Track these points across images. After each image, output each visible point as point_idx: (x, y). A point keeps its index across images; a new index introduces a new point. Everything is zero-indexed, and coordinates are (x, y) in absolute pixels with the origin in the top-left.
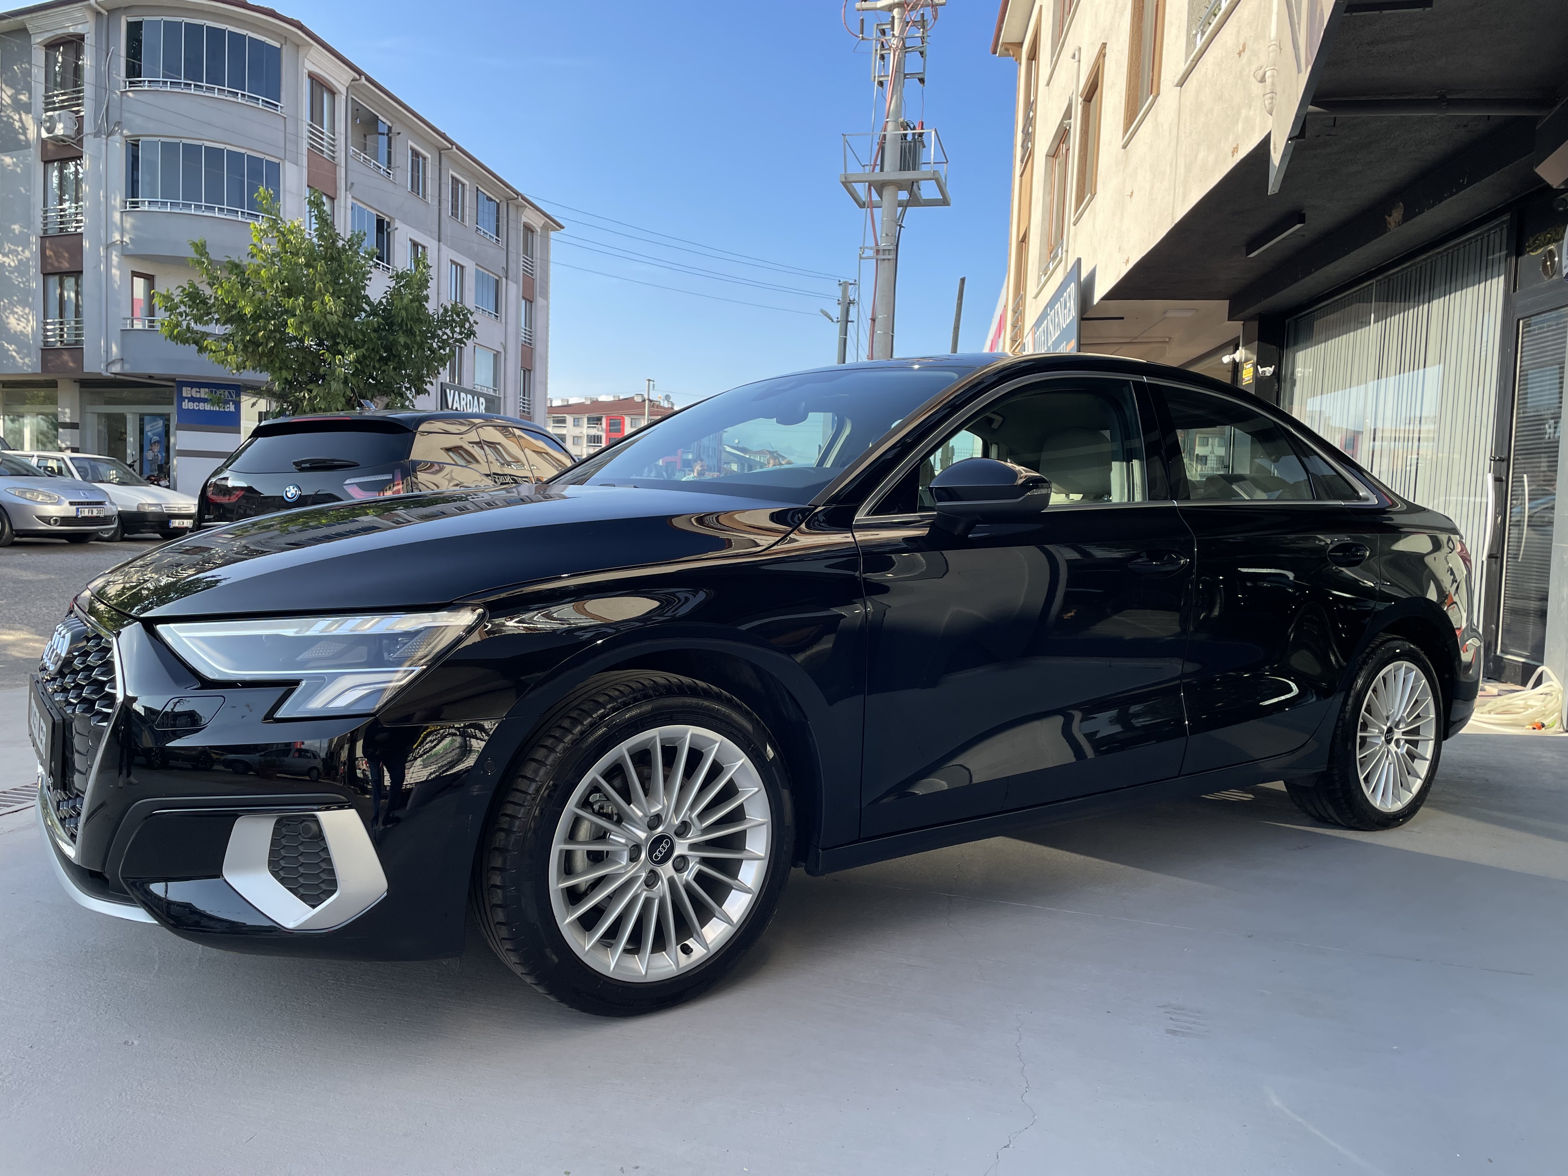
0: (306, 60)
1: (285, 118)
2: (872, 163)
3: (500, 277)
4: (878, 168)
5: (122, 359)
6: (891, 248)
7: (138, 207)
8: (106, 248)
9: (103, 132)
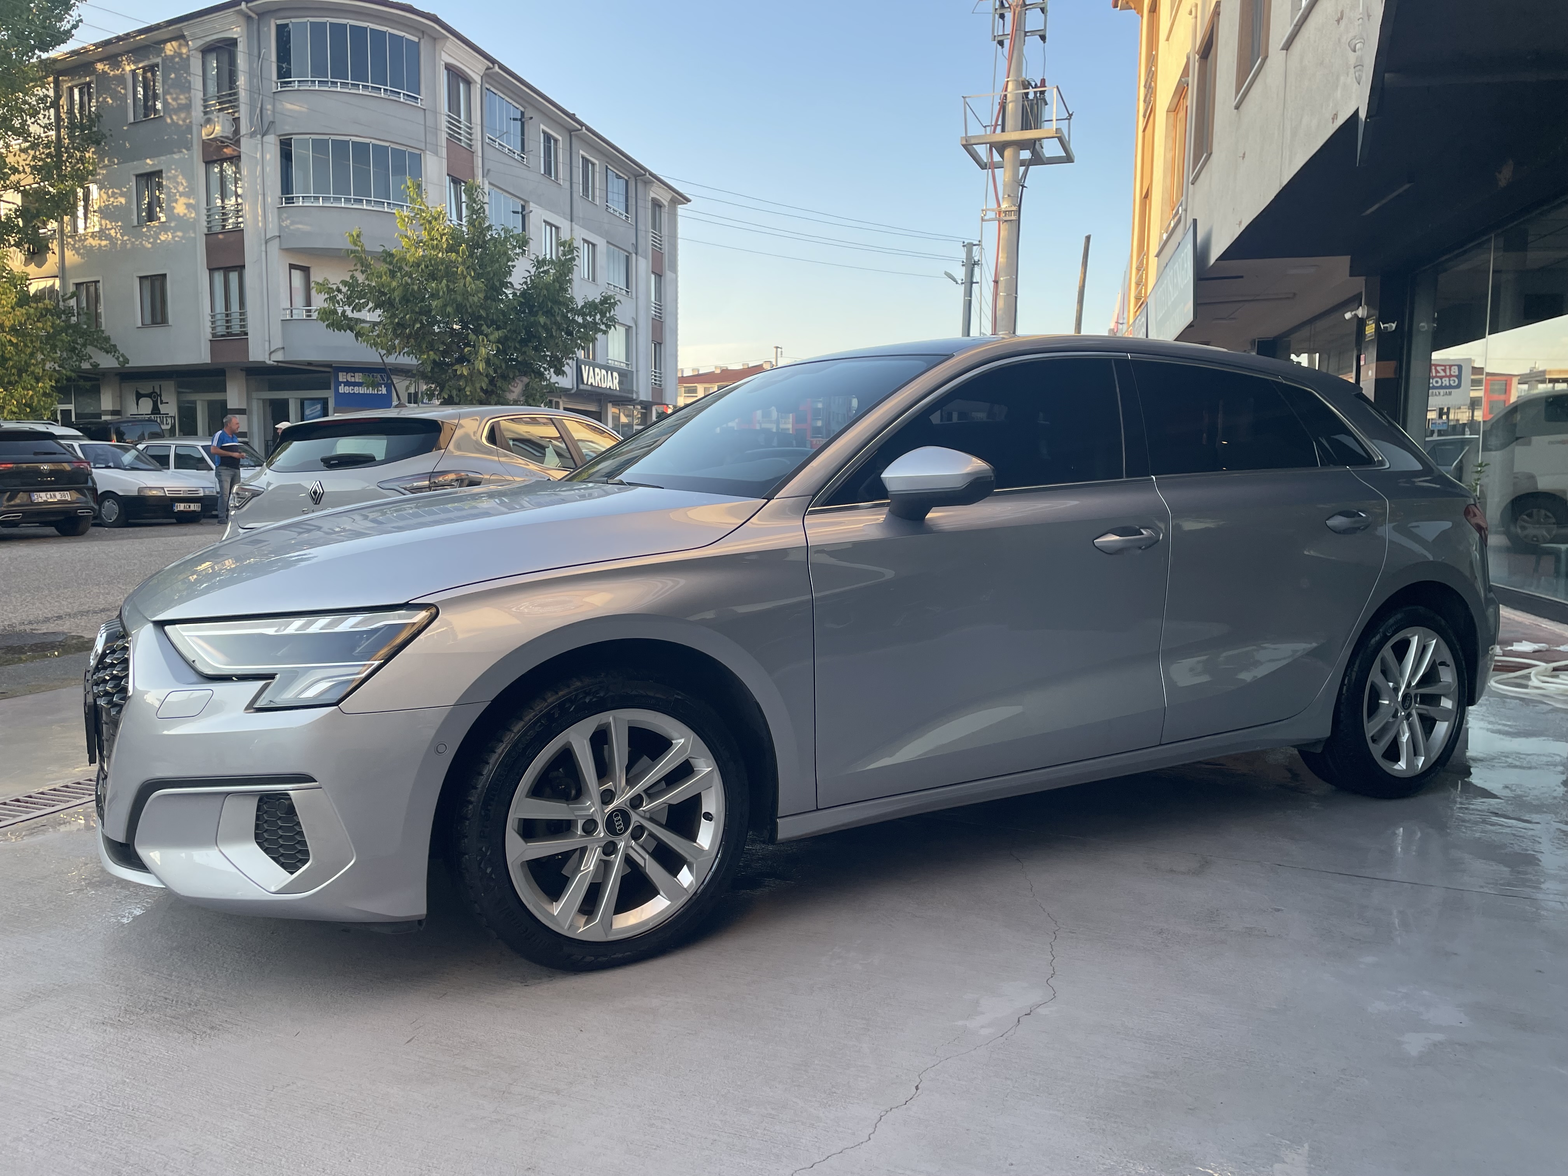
0: (443, 52)
1: (425, 110)
2: (993, 124)
3: (630, 253)
4: (999, 128)
5: (283, 348)
6: (1014, 208)
7: (293, 203)
8: (266, 243)
9: (258, 132)
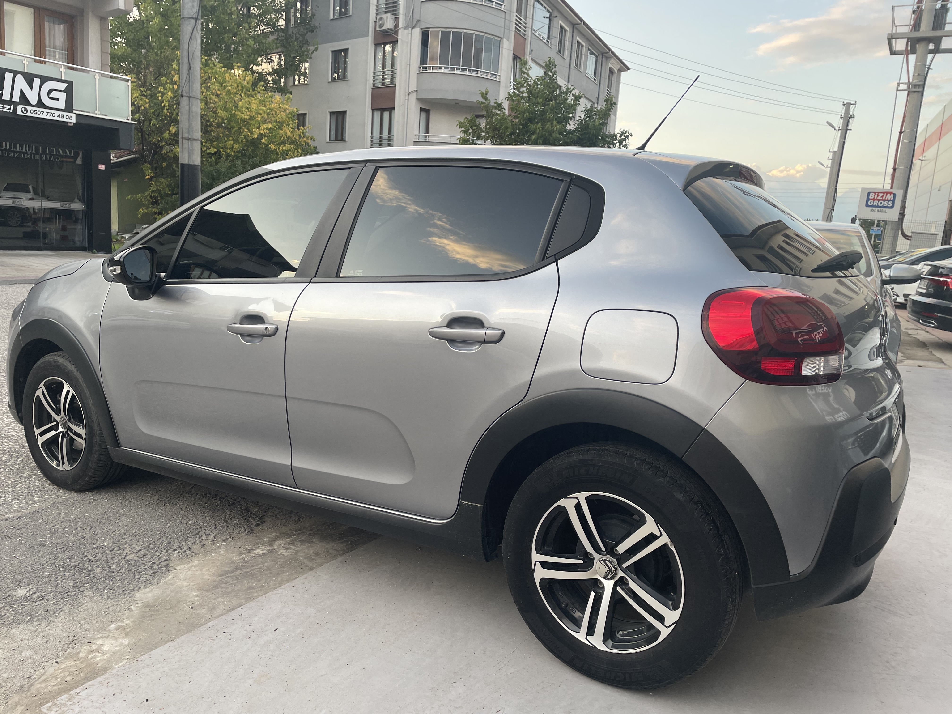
1: (505, 12)
6: (919, 83)
7: (427, 70)
8: (409, 94)
9: (410, 26)
